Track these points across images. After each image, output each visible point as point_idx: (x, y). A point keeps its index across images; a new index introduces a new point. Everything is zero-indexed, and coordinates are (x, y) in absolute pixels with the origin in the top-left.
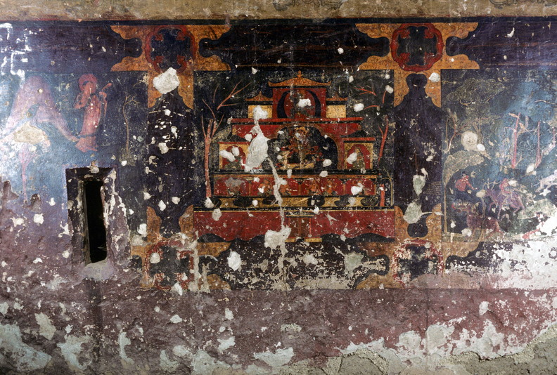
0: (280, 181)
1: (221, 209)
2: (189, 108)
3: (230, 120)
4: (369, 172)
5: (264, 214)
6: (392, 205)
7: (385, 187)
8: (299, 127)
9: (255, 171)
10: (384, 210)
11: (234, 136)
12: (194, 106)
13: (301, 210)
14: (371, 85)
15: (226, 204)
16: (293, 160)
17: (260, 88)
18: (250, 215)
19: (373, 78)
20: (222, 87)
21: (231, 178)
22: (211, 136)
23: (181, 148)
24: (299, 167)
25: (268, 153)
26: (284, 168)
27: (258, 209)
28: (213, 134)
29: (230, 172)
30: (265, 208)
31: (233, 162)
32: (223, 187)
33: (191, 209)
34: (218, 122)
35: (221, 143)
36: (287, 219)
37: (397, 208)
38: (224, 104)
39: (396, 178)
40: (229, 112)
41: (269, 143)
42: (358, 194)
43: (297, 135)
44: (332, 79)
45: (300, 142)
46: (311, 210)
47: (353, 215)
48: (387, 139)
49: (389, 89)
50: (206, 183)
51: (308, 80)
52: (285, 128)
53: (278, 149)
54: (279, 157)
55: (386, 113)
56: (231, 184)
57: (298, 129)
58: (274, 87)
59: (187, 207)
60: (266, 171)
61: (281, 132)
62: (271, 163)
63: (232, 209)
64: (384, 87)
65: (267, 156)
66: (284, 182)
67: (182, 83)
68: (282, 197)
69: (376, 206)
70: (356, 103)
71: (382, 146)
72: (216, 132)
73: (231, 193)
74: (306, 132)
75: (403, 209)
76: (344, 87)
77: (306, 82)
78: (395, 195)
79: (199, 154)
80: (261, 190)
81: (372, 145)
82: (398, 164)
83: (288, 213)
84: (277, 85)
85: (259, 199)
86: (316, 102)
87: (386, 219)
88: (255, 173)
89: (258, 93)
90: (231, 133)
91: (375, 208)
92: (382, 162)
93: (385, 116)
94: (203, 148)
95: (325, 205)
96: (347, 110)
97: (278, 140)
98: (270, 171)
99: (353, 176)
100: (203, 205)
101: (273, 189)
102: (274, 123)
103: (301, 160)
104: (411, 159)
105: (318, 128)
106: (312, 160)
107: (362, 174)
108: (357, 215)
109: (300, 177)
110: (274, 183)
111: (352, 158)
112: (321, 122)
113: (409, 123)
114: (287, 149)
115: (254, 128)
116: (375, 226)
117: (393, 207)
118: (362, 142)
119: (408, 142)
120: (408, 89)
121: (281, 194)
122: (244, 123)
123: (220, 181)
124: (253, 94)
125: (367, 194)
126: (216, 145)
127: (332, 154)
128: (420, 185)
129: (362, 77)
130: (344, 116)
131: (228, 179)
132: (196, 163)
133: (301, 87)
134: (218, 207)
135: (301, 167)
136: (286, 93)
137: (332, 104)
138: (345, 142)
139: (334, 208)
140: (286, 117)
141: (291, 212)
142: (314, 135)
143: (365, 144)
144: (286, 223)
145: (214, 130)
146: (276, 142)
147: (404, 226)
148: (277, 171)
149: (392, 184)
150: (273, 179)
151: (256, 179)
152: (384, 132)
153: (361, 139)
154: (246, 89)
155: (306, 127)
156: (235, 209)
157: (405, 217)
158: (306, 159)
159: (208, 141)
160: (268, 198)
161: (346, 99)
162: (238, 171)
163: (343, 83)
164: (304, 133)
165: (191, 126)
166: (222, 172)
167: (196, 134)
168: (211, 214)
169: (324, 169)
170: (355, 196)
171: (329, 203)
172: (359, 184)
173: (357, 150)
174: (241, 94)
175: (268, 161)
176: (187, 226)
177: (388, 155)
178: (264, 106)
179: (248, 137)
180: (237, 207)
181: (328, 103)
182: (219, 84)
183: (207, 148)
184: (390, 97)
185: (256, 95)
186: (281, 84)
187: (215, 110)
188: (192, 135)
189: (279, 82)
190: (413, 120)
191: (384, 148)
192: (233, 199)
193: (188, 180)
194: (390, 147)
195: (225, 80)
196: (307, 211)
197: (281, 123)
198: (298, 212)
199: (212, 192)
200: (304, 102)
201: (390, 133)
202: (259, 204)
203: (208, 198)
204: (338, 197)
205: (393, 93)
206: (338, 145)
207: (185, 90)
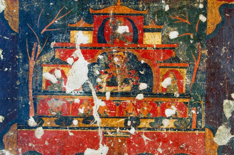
0: (99, 103)
1: (44, 128)
2: (14, 32)
3: (53, 44)
4: (182, 96)
5: (83, 133)
6: (203, 127)
7: (197, 110)
8: (118, 52)
9: (76, 92)
10: (195, 132)
11: (57, 59)
12: (19, 30)
13: (118, 130)
14: (185, 14)
15: (48, 123)
16: (112, 83)
17: (82, 15)
18: (71, 134)
19: (188, 8)
20: (46, 13)
21: (53, 99)
22: (35, 58)
23: (6, 69)
24: (117, 89)
25: (89, 76)
26: (103, 90)
27: (78, 128)
28: (37, 56)
29: (52, 93)
30: (84, 128)
31: (55, 84)
32: (46, 107)
33: (15, 127)
34: (42, 46)
35: (45, 65)
36: (104, 138)
37: (207, 130)
38: (48, 29)
39: (207, 102)
40: (51, 37)
41: (89, 67)
42: (171, 116)
43: (116, 59)
44: (149, 8)
45: (118, 66)
46: (128, 131)
47: (166, 136)
48: (199, 65)
49: (202, 18)
50: (30, 103)
51: (127, 8)
52: (105, 53)
53: (98, 73)
54: (99, 80)
55: (199, 40)
56: (53, 104)
57: (116, 54)
58: (95, 14)
59: (11, 125)
60: (86, 92)
61: (101, 57)
62: (91, 86)
63: (54, 128)
64: (198, 16)
65: (87, 78)
66: (103, 104)
67: (8, 7)
68: (101, 117)
69: (189, 127)
70: (171, 31)
71: (195, 72)
72: (40, 55)
73: (53, 113)
74: (124, 57)
75: (214, 131)
76: (160, 15)
77: (125, 10)
78: (206, 117)
79: (23, 76)
80: (81, 111)
81: (185, 71)
82: (209, 89)
83: (106, 133)
84: (98, 12)
85: (80, 119)
86: (134, 29)
87: (197, 141)
88: (76, 95)
89: (80, 19)
90: (54, 56)
91: (187, 130)
92: (194, 86)
93: (198, 44)
94: (28, 70)
95: (140, 126)
96: (163, 37)
97: (98, 63)
98: (90, 93)
99: (167, 100)
100: (26, 124)
101: (92, 110)
102: (95, 48)
103: (119, 83)
104: (222, 84)
105: (136, 53)
106: (129, 83)
107: (175, 97)
108: (171, 136)
109: (117, 99)
110: (93, 105)
111: (167, 83)
112: (138, 48)
113: (221, 51)
114: (106, 73)
115: (76, 52)
116: (187, 146)
117: (203, 129)
118: (176, 67)
119: (219, 68)
120: (220, 19)
121: (100, 115)
122: (66, 47)
123: (43, 101)
124: (75, 20)
125: (180, 117)
126: (40, 68)
127: (148, 78)
128: (230, 109)
129: (178, 6)
130: (160, 43)
131: (50, 99)
132: (21, 84)
133: (120, 14)
134: (40, 125)
135: (119, 89)
136: (106, 20)
137: (149, 31)
138: (160, 67)
139: (149, 129)
140: (106, 43)
141: (108, 131)
142: (132, 60)
143: (178, 70)
144: (104, 142)
145: (38, 53)
146: (96, 66)
147: (214, 147)
148: (97, 93)
149: (204, 107)
150: (92, 100)
151: (77, 101)
152: (197, 59)
153: (175, 64)
154: (68, 15)
155: (124, 53)
156: (57, 128)
157: (215, 139)
158: (123, 82)
159: (32, 63)
160: (88, 118)
161: (162, 27)
162: (60, 92)
163: (159, 11)
164: (122, 58)
165: (16, 48)
166: (45, 92)
167: (20, 57)
168: (33, 132)
169: (140, 92)
170: (169, 118)
171: (144, 124)
172: (173, 107)
173: (171, 75)
174: (64, 19)
175: (88, 84)
176: (11, 144)
177: (201, 80)
178: (85, 32)
179: (70, 60)
180: (58, 126)
181: (145, 31)
182: (43, 10)
183: (31, 70)
184: (203, 25)
185: (78, 21)
186: (102, 12)
187: (39, 34)
188: (17, 57)
189: (100, 9)
190: (224, 48)
191: (197, 73)
192: (55, 118)
193: (13, 100)
194: (203, 73)
195: (49, 6)
196: (124, 131)
197: (101, 48)
198: (116, 132)
199: (36, 112)
200: (123, 29)
201: (202, 60)
202: (79, 124)
203: (31, 117)
204: (152, 118)
205: (206, 22)
206: (154, 70)
207: (10, 14)
